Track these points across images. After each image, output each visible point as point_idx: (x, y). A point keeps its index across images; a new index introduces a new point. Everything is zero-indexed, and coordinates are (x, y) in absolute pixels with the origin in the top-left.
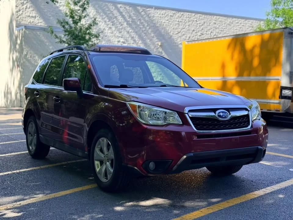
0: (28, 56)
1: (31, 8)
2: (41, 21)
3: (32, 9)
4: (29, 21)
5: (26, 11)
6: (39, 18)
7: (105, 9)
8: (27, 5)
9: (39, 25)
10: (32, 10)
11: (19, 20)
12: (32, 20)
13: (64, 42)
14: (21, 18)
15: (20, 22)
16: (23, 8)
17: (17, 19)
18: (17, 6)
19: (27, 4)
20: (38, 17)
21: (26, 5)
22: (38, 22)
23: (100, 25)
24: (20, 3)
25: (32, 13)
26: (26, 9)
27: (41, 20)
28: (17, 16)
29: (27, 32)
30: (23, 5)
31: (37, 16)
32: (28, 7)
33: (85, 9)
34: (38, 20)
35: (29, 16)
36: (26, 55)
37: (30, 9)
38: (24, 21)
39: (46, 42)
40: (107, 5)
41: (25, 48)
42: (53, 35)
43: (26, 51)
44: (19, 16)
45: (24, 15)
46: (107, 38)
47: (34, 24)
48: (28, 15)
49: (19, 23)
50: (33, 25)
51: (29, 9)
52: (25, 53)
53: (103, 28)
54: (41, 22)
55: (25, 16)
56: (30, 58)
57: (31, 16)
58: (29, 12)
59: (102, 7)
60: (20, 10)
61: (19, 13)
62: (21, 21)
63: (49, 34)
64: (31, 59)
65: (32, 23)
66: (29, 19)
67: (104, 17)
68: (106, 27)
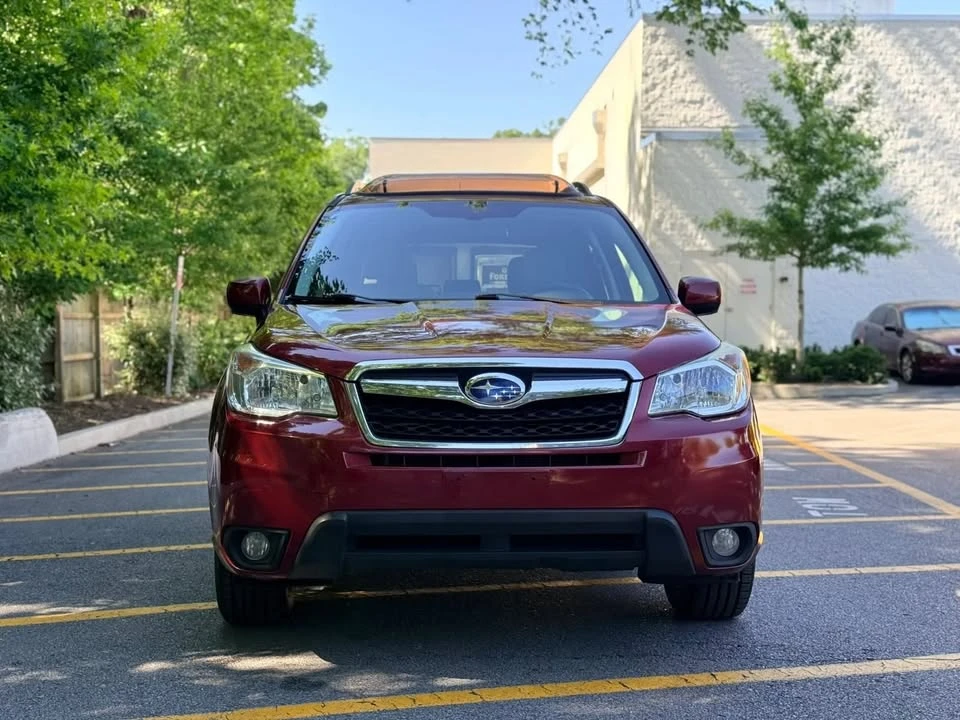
0: (663, 226)
1: (688, 74)
2: (720, 111)
3: (693, 78)
4: (681, 117)
5: (674, 86)
6: (715, 102)
7: (946, 47)
8: (678, 68)
9: (710, 125)
10: (693, 82)
11: (653, 114)
12: (691, 112)
13: (766, 173)
14: (656, 109)
15: (654, 122)
16: (665, 79)
17: (645, 113)
18: (645, 75)
19: (677, 63)
20: (712, 100)
21: (673, 68)
22: (711, 118)
23: (926, 107)
24: (656, 64)
25: (692, 91)
26: (673, 78)
27: (719, 109)
28: (646, 104)
29: (664, 150)
30: (665, 69)
31: (706, 98)
32: (681, 72)
33: (836, 58)
34: (711, 110)
35: (683, 101)
36: (659, 222)
37: (685, 80)
38: (665, 118)
39: (721, 178)
40: (953, 34)
41: (656, 202)
42: (733, 152)
43: (660, 211)
44: (653, 102)
45: (666, 100)
46: (949, 149)
47: (698, 124)
48: (679, 98)
49: (650, 124)
50: (695, 127)
51: (683, 77)
52: (655, 215)
53: (937, 114)
54: (719, 114)
55: (671, 101)
56: (669, 233)
57: (688, 99)
58: (683, 89)
59: (935, 41)
60: (654, 86)
61: (652, 93)
62: (657, 118)
63: (722, 152)
64: (672, 235)
65: (691, 121)
66: (681, 111)
67: (941, 76)
68: (948, 110)
